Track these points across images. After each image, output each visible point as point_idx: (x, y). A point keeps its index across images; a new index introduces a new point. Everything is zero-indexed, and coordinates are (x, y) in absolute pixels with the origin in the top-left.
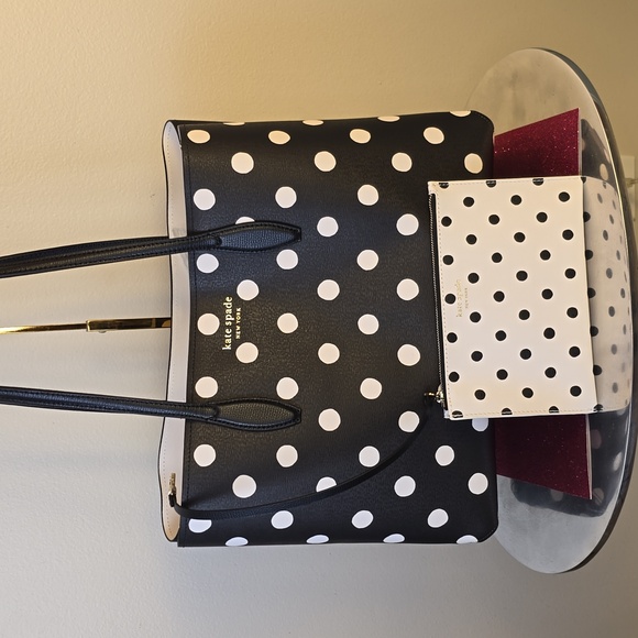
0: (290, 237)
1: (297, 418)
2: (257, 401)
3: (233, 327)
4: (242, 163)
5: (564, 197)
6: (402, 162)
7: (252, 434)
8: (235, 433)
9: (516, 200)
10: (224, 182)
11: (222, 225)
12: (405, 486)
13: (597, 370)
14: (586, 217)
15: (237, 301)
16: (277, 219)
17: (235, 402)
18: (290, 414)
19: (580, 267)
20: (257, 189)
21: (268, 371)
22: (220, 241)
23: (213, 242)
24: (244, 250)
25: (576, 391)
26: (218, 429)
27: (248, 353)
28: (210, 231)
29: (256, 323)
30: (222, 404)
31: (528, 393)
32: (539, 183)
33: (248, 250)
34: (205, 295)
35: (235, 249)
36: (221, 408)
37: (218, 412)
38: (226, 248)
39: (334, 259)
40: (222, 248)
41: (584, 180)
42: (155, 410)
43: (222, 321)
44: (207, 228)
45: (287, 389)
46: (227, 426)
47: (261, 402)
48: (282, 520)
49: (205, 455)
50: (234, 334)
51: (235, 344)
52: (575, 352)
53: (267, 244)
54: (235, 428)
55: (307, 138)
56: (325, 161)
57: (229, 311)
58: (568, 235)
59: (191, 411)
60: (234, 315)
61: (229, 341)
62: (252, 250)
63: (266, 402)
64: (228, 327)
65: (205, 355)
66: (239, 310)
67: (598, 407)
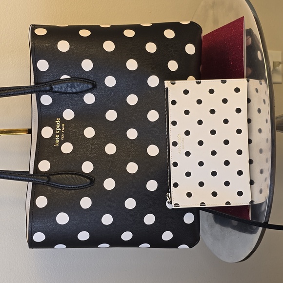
0: (90, 86)
1: (92, 183)
2: (71, 174)
3: (60, 134)
4: (63, 46)
5: (237, 90)
6: (151, 48)
7: (68, 191)
8: (58, 190)
9: (212, 91)
10: (54, 57)
11: (53, 79)
12: (149, 219)
13: (252, 183)
14: (249, 101)
15: (63, 120)
16: (82, 77)
17: (59, 174)
18: (88, 181)
19: (244, 128)
20: (71, 61)
21: (77, 158)
22: (52, 88)
23: (48, 88)
24: (65, 93)
25: (240, 194)
26: (50, 188)
27: (67, 148)
28: (46, 82)
29: (72, 132)
30: (51, 175)
31: (214, 194)
32: (224, 82)
33: (68, 93)
34: (46, 117)
35: (61, 92)
36: (51, 177)
37: (49, 179)
38: (56, 92)
39: (115, 99)
40: (53, 92)
41: (248, 81)
42: (15, 177)
43: (55, 130)
44: (45, 81)
45: (87, 167)
46: (54, 186)
47: (73, 174)
48: (84, 236)
49: (42, 202)
50: (60, 138)
51: (61, 143)
52: (240, 173)
53: (77, 91)
54: (58, 187)
55: (99, 34)
56: (109, 46)
57: (58, 126)
58: (238, 111)
59: (35, 178)
60: (61, 127)
61: (57, 141)
62: (70, 93)
63: (76, 174)
64: (58, 134)
65: (44, 149)
66: (63, 125)
67: (252, 202)
